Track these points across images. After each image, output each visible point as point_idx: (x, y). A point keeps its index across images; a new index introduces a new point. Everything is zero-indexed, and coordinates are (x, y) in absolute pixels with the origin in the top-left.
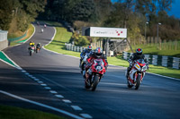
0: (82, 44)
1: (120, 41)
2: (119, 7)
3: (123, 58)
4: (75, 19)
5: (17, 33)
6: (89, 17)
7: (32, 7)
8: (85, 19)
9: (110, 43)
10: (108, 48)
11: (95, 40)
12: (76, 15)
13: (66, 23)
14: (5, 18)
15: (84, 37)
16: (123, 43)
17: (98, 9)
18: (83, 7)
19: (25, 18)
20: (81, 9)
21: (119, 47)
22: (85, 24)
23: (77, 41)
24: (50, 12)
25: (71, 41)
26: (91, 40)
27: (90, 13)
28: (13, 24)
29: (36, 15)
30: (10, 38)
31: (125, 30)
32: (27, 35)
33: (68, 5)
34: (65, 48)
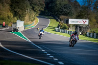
0: (64, 28)
1: (85, 26)
2: (85, 8)
3: (86, 36)
4: (60, 15)
5: (29, 23)
6: (68, 13)
7: (37, 8)
8: (66, 14)
9: (80, 27)
10: (79, 31)
11: (71, 26)
12: (61, 12)
13: (56, 17)
14: (22, 14)
15: (65, 24)
16: (87, 27)
17: (73, 9)
18: (65, 8)
19: (34, 14)
20: (64, 9)
21: (85, 29)
22: (66, 17)
23: (62, 26)
24: (47, 11)
25: (58, 27)
26: (69, 26)
27: (68, 11)
28: (27, 18)
29: (39, 12)
30: (25, 25)
31: (87, 21)
32: (35, 24)
33: (57, 7)
34: (55, 30)
